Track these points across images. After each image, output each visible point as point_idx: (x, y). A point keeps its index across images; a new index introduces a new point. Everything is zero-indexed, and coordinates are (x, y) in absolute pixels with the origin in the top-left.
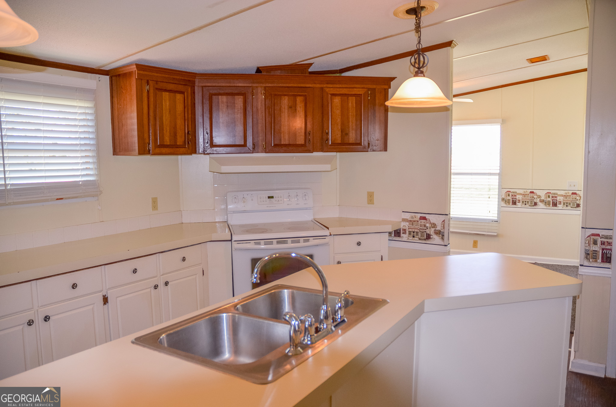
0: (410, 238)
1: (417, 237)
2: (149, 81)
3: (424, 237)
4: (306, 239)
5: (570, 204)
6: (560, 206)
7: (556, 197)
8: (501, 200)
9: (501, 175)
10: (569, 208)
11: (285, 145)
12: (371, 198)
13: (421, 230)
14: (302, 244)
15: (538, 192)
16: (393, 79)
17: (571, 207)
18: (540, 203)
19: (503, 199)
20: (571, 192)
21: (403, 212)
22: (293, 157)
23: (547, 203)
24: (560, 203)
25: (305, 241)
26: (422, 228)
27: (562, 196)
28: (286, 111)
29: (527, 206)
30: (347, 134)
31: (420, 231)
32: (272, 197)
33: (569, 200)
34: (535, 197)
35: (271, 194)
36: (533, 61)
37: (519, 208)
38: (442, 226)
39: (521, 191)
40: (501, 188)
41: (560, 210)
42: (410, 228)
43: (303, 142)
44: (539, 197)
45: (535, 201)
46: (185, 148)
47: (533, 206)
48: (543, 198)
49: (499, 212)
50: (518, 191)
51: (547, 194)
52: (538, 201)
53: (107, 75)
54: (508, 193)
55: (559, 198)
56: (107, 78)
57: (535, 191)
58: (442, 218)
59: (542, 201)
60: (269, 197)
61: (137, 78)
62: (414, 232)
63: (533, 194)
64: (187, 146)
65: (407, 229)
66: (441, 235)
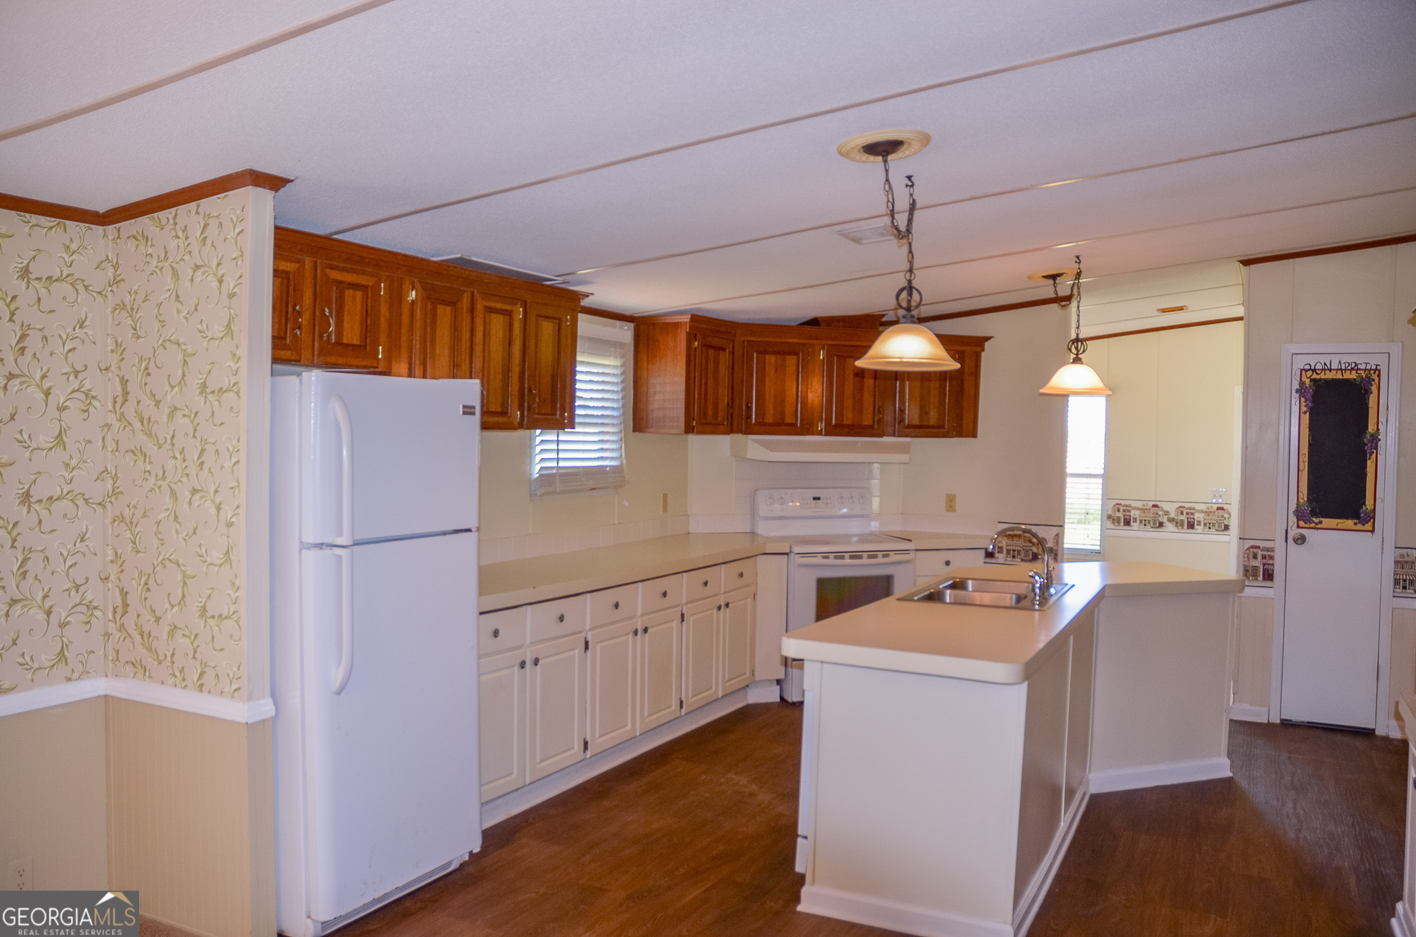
0: (1008, 559)
1: (1019, 557)
2: (698, 335)
3: (1029, 556)
4: (886, 554)
5: (1214, 525)
6: (1199, 529)
7: (1193, 514)
8: (1105, 518)
9: (1104, 477)
10: (1213, 530)
11: (847, 426)
12: (951, 502)
13: (1025, 548)
14: (880, 560)
15: (1166, 506)
16: (988, 338)
17: (1217, 530)
18: (1167, 524)
19: (1109, 517)
20: (1216, 506)
21: (999, 522)
22: (857, 442)
23: (1179, 524)
24: (1199, 523)
25: (884, 556)
26: (1026, 544)
27: (1202, 512)
28: (851, 379)
29: (1148, 527)
30: (927, 413)
31: (1023, 549)
32: (818, 499)
33: (1212, 518)
34: (1160, 513)
35: (817, 493)
36: (1164, 311)
37: (1135, 531)
38: (1055, 541)
39: (1139, 504)
40: (1106, 497)
41: (1199, 535)
42: (1009, 545)
43: (871, 423)
44: (1167, 513)
45: (1160, 519)
46: (724, 425)
47: (1157, 528)
48: (1172, 515)
49: (1103, 537)
50: (1134, 504)
51: (1180, 509)
52: (1164, 519)
53: (632, 322)
54: (1117, 507)
55: (1197, 516)
56: (632, 325)
57: (1160, 504)
58: (1055, 530)
59: (1171, 520)
60: (814, 499)
61: (688, 330)
62: (1014, 551)
63: (1157, 508)
64: (725, 423)
65: (1005, 547)
66: (1053, 554)
